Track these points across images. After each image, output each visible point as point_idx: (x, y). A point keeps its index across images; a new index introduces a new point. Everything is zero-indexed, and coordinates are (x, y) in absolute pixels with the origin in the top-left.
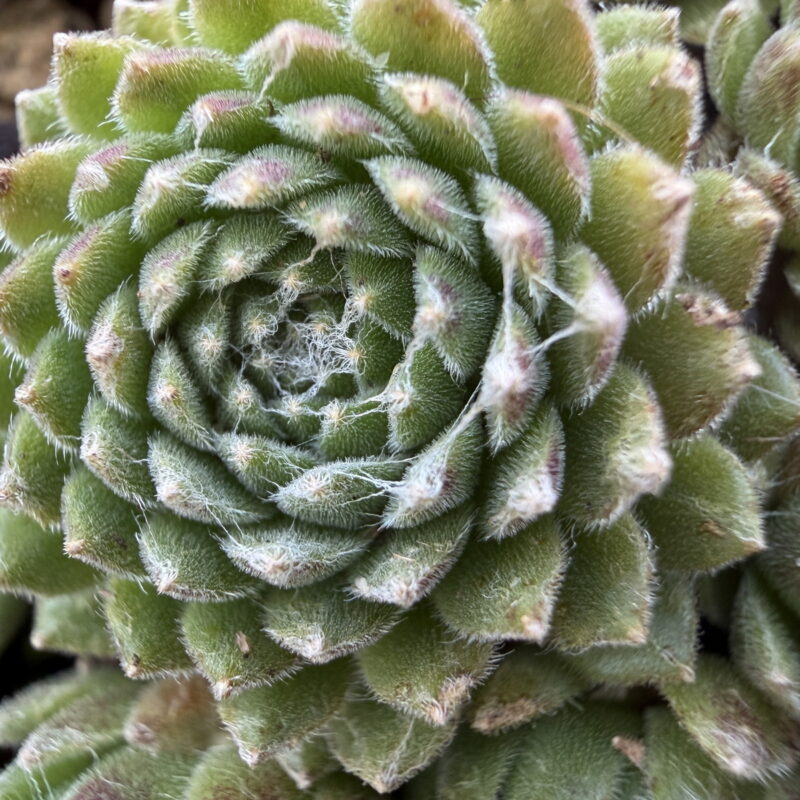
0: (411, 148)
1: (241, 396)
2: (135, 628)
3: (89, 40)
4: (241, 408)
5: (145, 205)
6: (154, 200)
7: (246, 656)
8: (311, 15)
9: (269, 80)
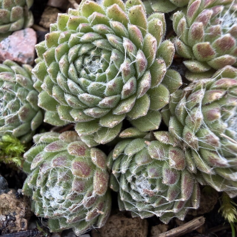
0: (114, 33)
1: (83, 72)
2: (63, 113)
3: (63, 14)
4: (83, 74)
5: (70, 40)
6: (72, 39)
7: (80, 115)
8: (101, 12)
9: (92, 21)
